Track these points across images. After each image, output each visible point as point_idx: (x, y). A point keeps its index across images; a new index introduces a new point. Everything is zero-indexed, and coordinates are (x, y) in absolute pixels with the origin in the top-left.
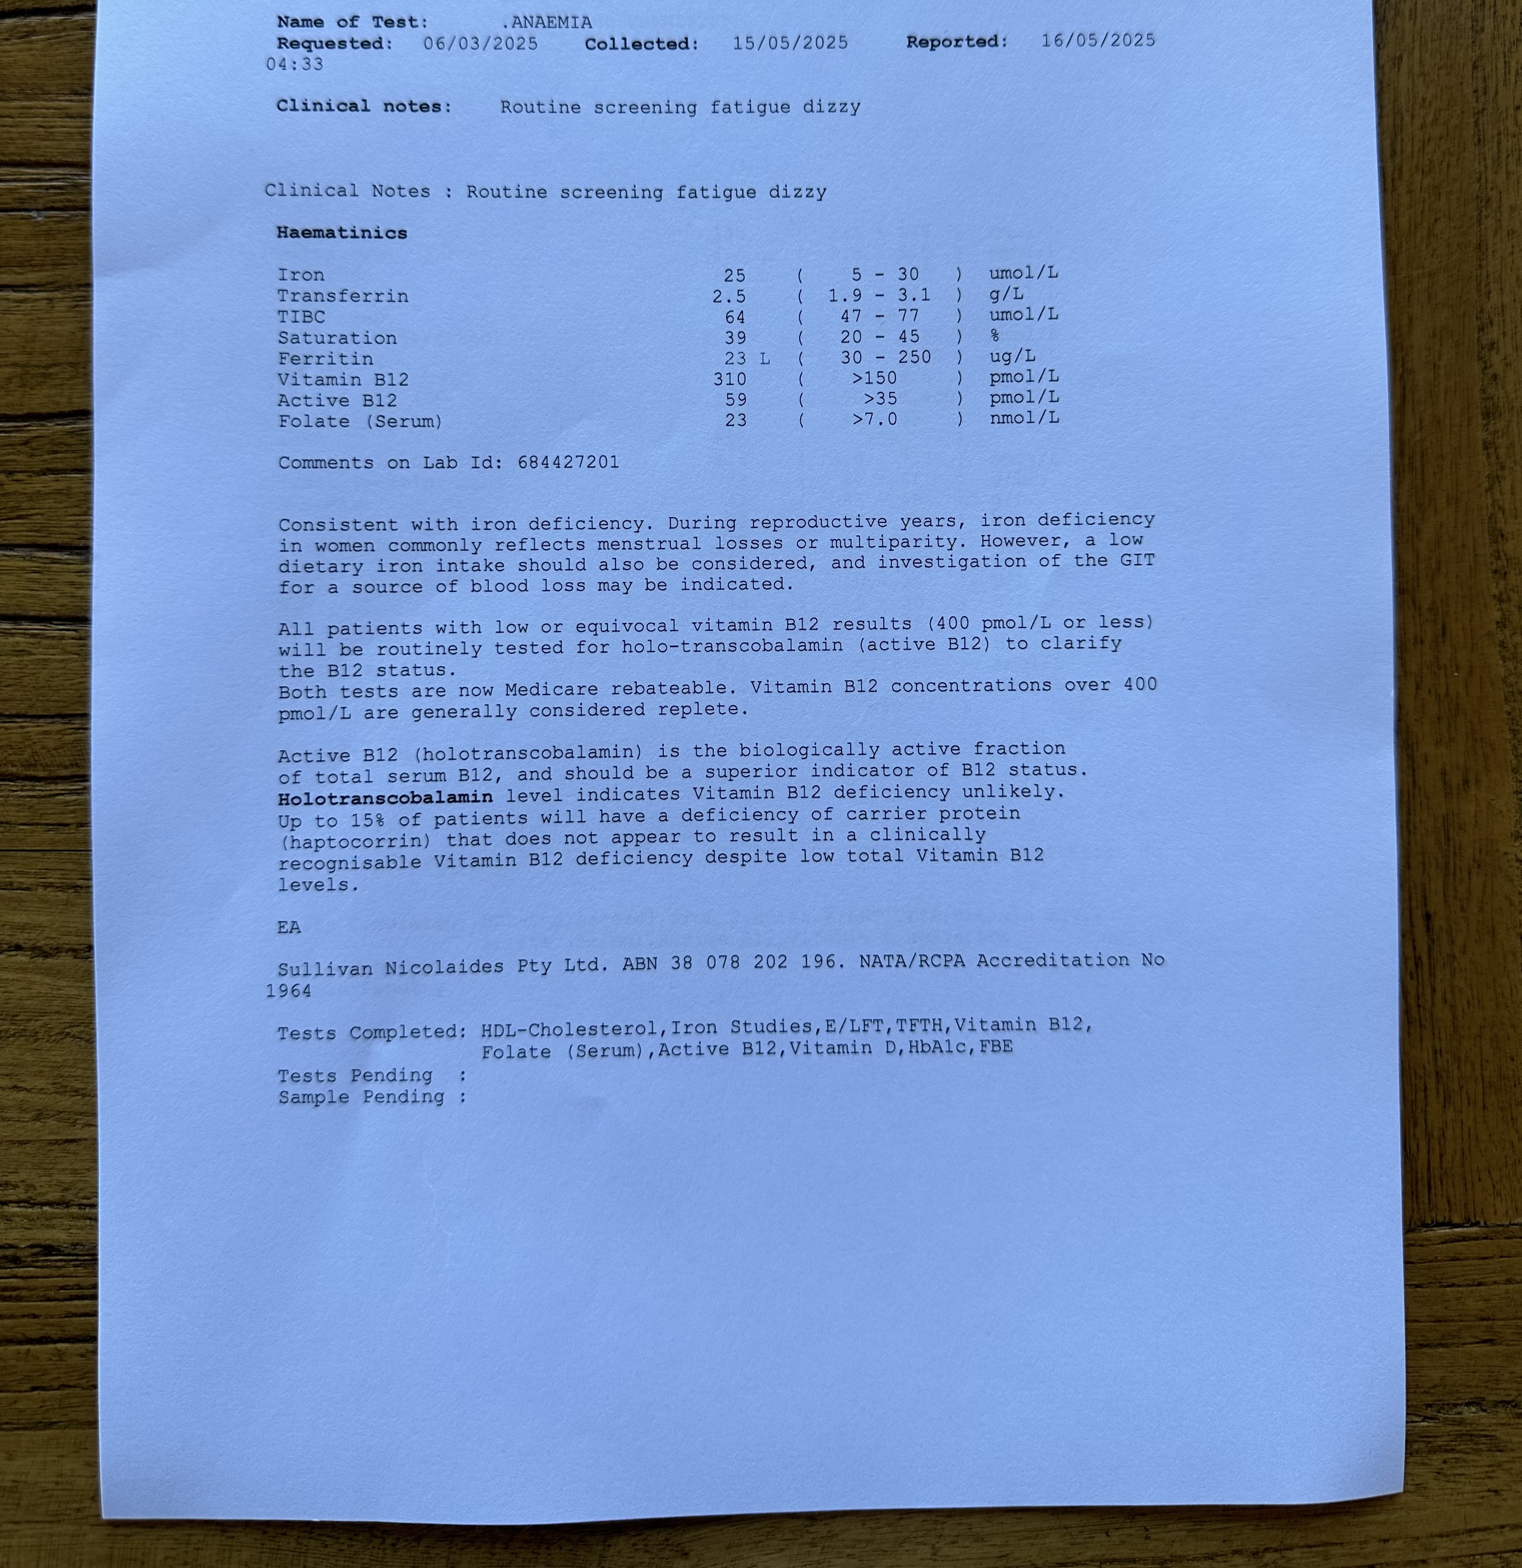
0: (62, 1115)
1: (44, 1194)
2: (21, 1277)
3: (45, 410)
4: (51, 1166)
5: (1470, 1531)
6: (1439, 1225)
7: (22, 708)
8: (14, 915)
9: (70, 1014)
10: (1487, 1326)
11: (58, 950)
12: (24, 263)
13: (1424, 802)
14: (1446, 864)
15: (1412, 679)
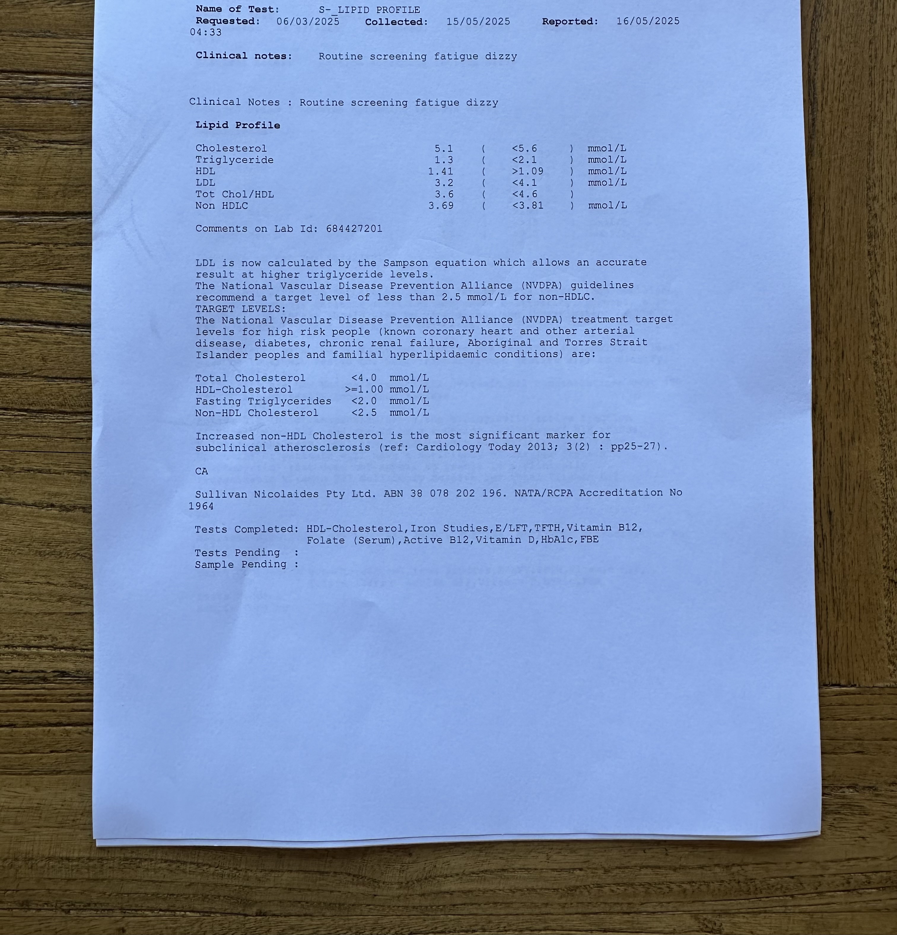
0: (73, 599)
2: (47, 689)
3: (76, 210)
4: (66, 627)
5: (849, 859)
6: (833, 685)
7: (59, 374)
8: (51, 487)
9: (80, 543)
10: (859, 744)
11: (75, 507)
12: (66, 129)
13: (829, 449)
14: (841, 484)
15: (824, 381)
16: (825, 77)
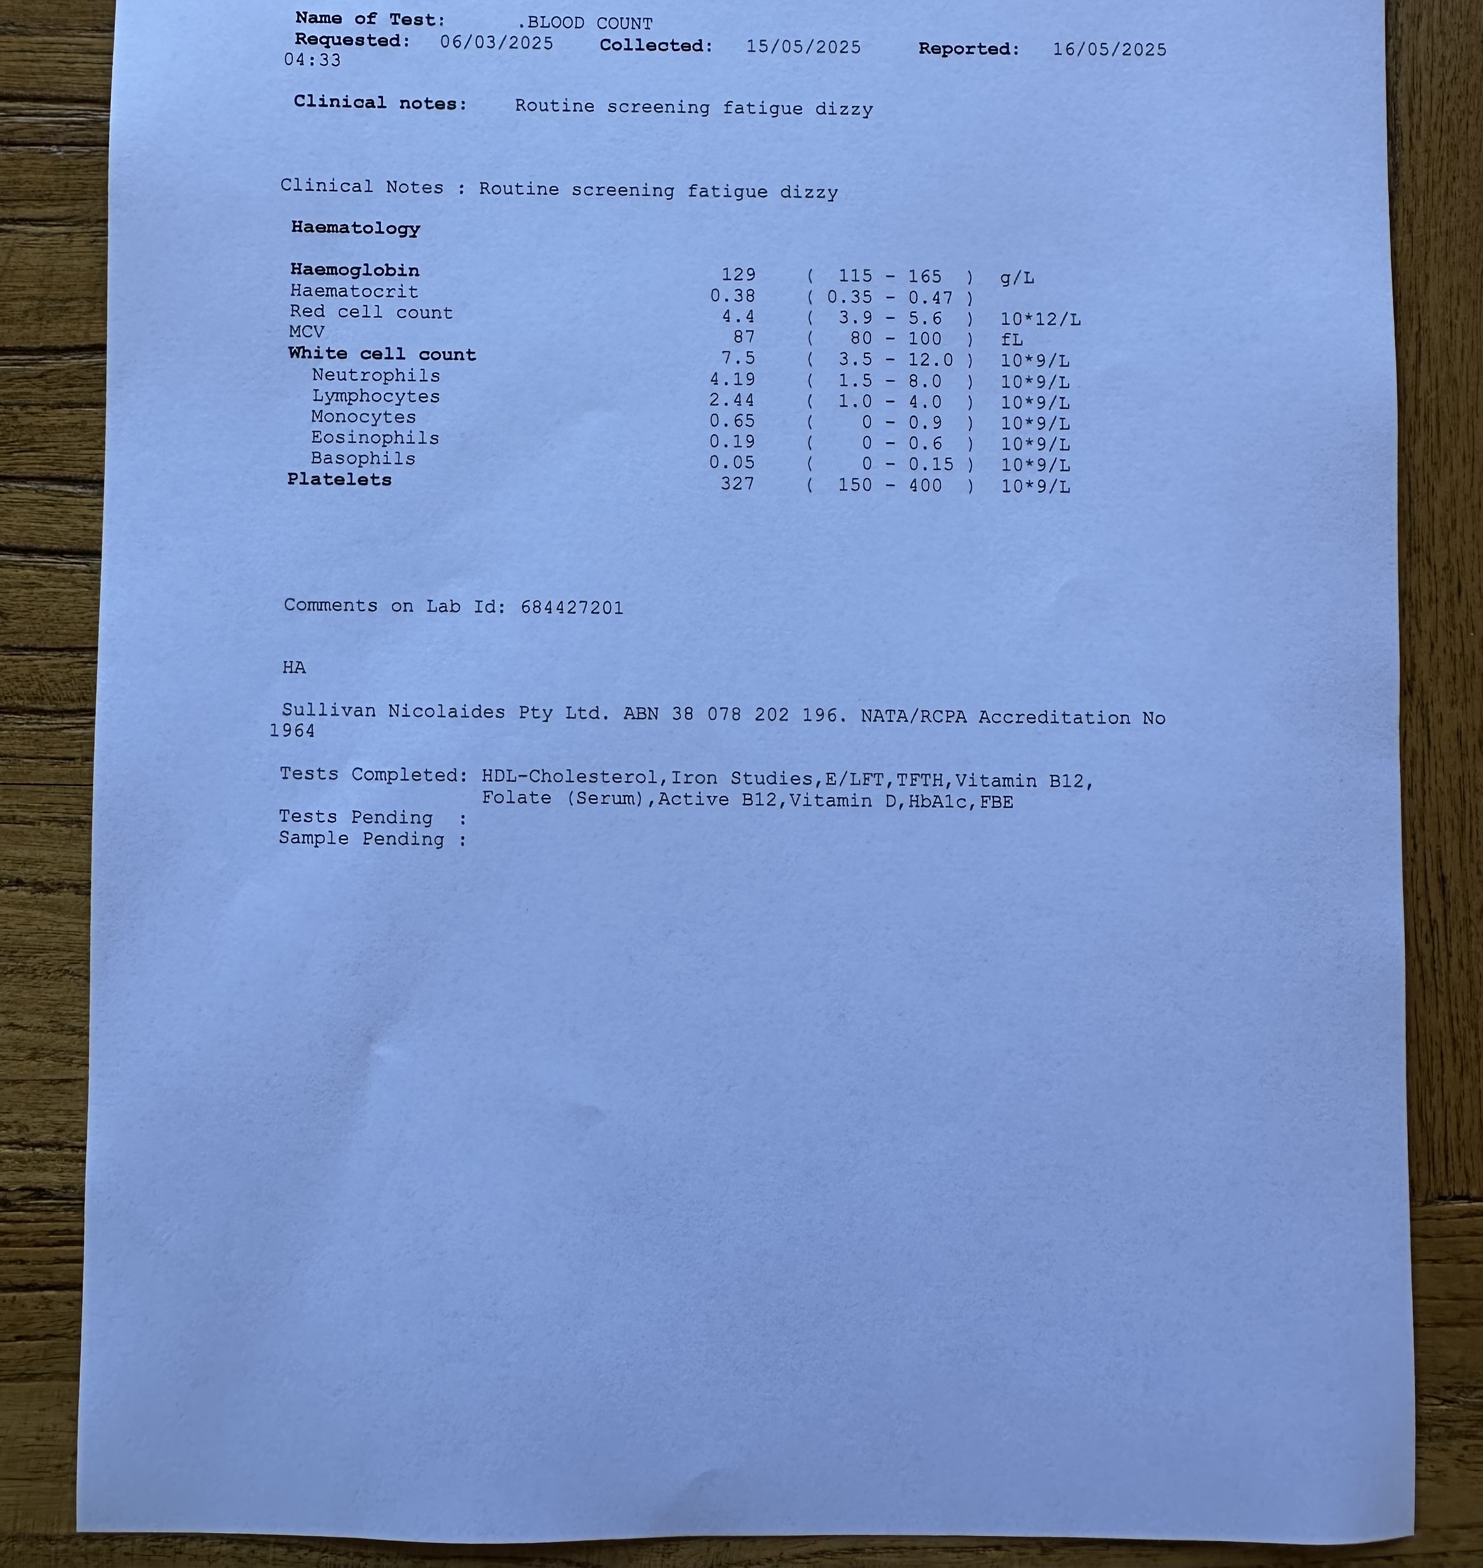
0: (56, 1055)
1: (38, 1135)
2: (10, 1221)
3: (61, 344)
4: (45, 1106)
7: (31, 641)
8: (16, 849)
9: (70, 951)
11: (60, 885)
12: (44, 197)
13: (1440, 764)
14: (1463, 827)
15: (1426, 639)
16: (1415, 89)
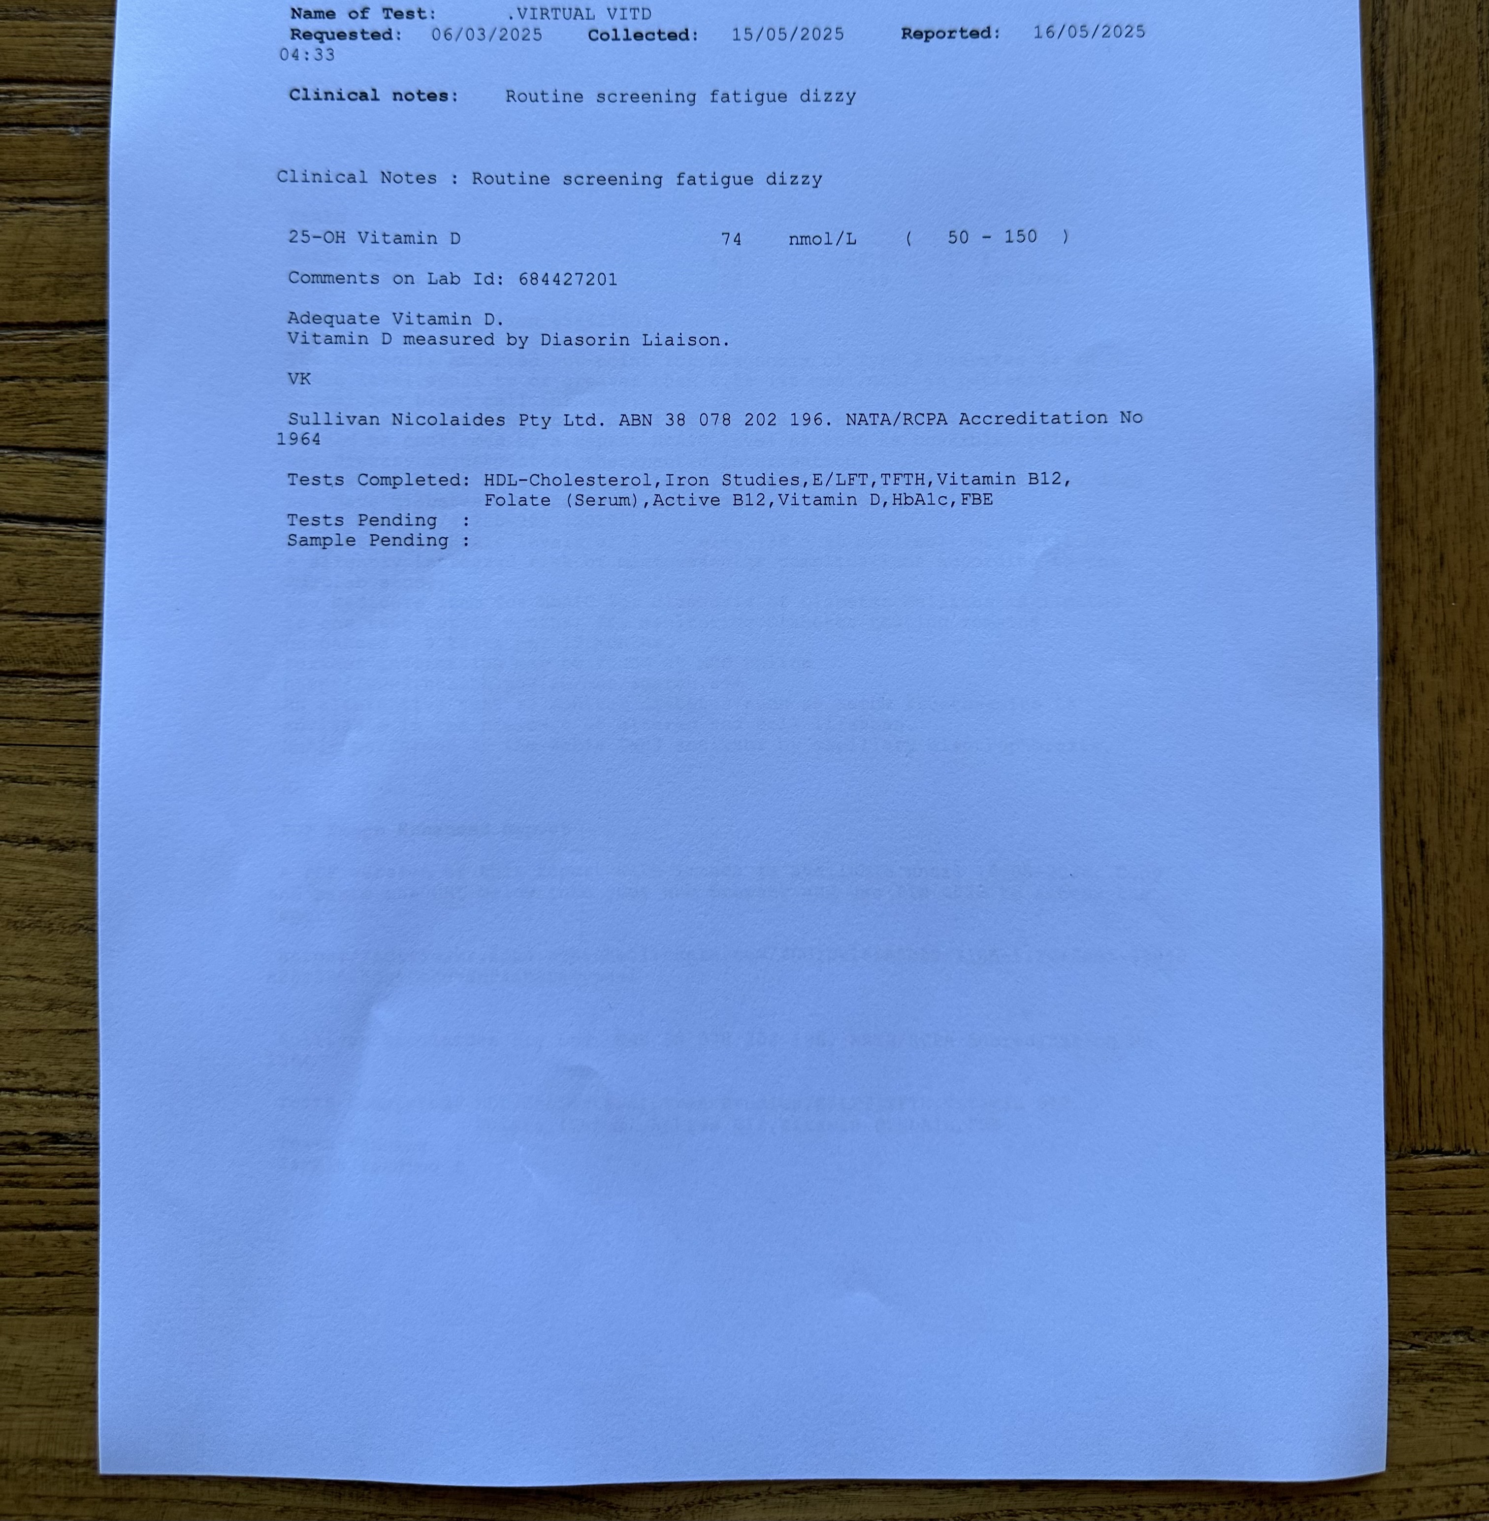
0: (73, 1006)
1: (55, 1083)
2: (30, 1164)
3: (76, 319)
4: (61, 1055)
5: (1457, 1461)
6: (1429, 1152)
7: (47, 607)
8: (33, 808)
9: (84, 907)
10: (1476, 1255)
11: (74, 843)
12: (61, 177)
13: (1419, 731)
14: (1441, 793)
15: (1408, 609)
16: (1401, 69)
